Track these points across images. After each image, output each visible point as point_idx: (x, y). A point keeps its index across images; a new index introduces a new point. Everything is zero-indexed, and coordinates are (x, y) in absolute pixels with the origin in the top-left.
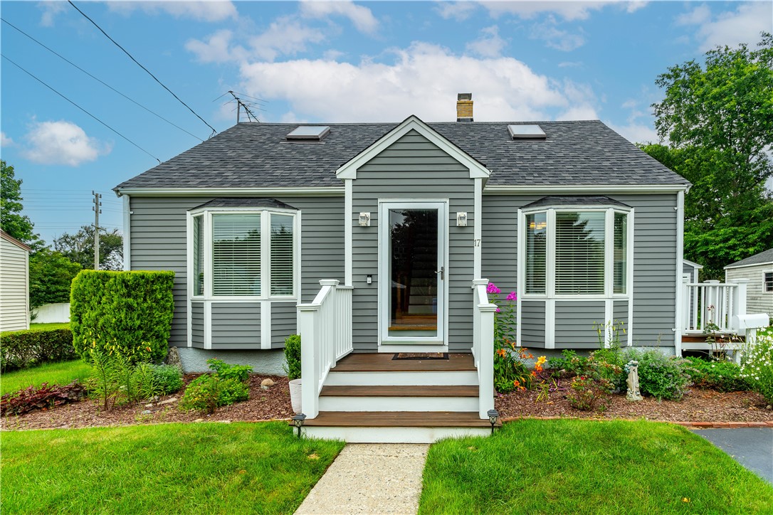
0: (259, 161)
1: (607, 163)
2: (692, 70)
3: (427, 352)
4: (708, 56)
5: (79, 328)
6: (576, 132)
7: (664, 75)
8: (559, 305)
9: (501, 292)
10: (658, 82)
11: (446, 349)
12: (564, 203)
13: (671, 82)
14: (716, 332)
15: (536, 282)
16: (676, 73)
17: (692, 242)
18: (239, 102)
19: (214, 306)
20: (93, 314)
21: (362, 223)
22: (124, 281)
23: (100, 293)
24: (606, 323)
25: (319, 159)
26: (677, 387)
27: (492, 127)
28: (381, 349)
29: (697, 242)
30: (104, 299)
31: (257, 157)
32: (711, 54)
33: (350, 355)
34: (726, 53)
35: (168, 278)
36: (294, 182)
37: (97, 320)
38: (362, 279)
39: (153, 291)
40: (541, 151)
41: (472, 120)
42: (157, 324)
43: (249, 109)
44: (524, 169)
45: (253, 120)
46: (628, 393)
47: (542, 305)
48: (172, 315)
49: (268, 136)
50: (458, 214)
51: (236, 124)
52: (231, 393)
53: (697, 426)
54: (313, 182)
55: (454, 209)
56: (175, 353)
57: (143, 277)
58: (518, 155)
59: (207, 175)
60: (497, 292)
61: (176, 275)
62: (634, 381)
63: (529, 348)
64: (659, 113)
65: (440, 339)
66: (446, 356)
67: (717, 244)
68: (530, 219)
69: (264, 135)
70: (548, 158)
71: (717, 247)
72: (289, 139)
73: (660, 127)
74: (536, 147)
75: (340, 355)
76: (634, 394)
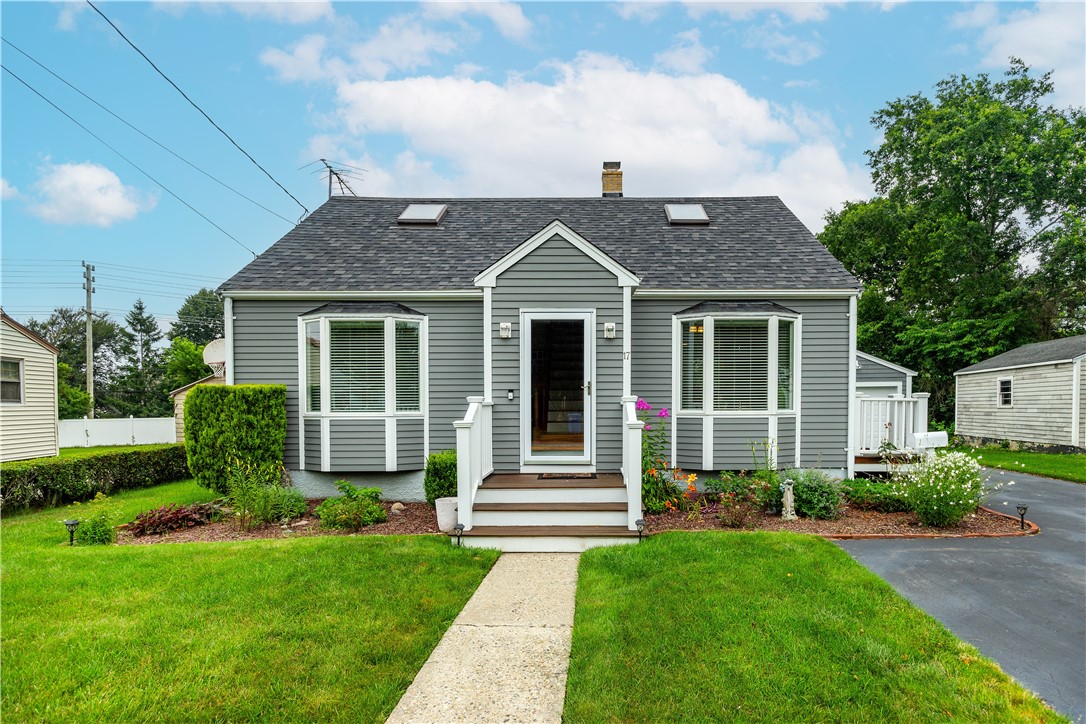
0: (371, 254)
1: (776, 260)
2: (919, 106)
3: (573, 472)
4: (939, 88)
5: (195, 447)
6: (747, 214)
7: (882, 111)
8: (717, 422)
9: (652, 409)
10: (874, 121)
11: (593, 470)
12: (723, 309)
13: (892, 121)
14: (893, 452)
15: (692, 397)
16: (897, 110)
17: (918, 338)
18: (331, 171)
19: (333, 424)
20: (212, 432)
21: (504, 334)
22: (244, 397)
23: (218, 409)
24: (770, 441)
25: (442, 253)
26: (831, 506)
27: (646, 205)
28: (524, 470)
29: (923, 339)
30: (223, 416)
31: (366, 248)
32: (944, 86)
33: (491, 475)
34: (963, 85)
35: (281, 392)
36: (419, 284)
37: (215, 438)
38: (503, 394)
39: (270, 407)
40: (702, 241)
41: (621, 195)
42: (273, 443)
43: (342, 177)
44: (679, 267)
45: (347, 193)
46: (783, 513)
47: (699, 422)
48: (285, 434)
49: (372, 217)
50: (606, 324)
51: (328, 199)
52: (370, 514)
53: (837, 537)
54: (441, 283)
55: (601, 320)
56: (288, 476)
57: (261, 392)
58: (675, 247)
59: (316, 273)
60: (648, 409)
61: (288, 388)
62: (789, 499)
63: (683, 470)
64: (876, 163)
65: (587, 457)
66: (593, 476)
67: (948, 342)
68: (685, 326)
69: (368, 216)
70: (710, 251)
71: (948, 346)
72: (401, 223)
73: (879, 180)
74: (696, 236)
75: (486, 473)
76: (789, 513)
